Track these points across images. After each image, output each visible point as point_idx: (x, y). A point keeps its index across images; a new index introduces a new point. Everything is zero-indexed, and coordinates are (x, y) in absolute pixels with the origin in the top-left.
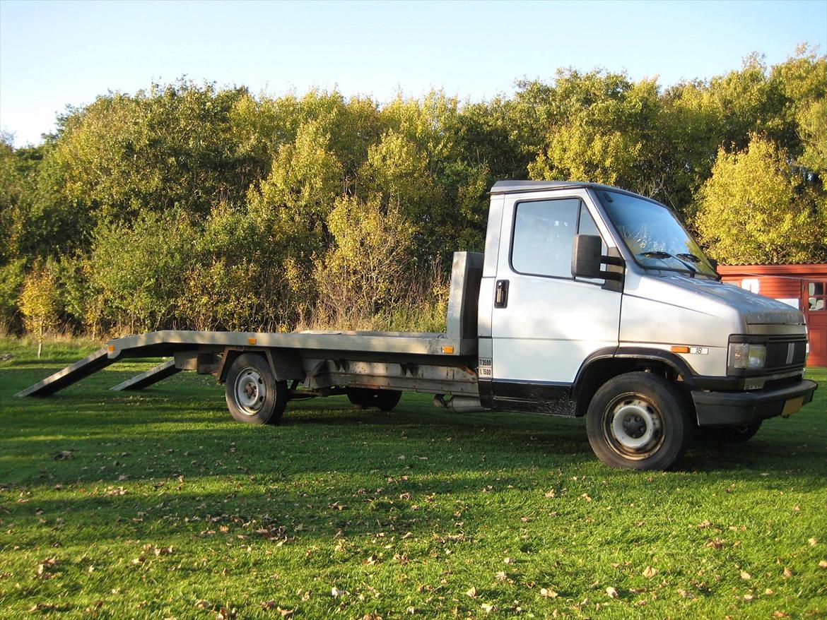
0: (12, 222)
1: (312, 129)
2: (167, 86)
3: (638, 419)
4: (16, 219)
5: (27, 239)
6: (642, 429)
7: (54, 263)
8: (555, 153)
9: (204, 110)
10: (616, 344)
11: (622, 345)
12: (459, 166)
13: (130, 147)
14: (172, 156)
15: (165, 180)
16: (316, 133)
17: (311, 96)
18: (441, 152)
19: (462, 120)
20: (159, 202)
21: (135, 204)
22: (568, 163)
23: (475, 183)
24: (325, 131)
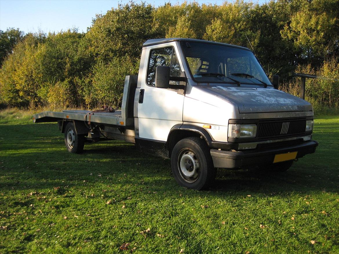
0: (66, 64)
1: (183, 19)
2: (126, 4)
3: (190, 162)
4: (67, 62)
5: (72, 70)
6: (192, 167)
7: (79, 80)
8: (293, 25)
9: (138, 14)
10: (182, 123)
11: (185, 123)
12: (249, 33)
13: (110, 31)
14: (126, 34)
15: (124, 44)
16: (185, 21)
17: (184, 5)
18: (240, 27)
19: (252, 12)
20: (121, 53)
21: (111, 55)
22: (299, 29)
23: (254, 40)
24: (189, 20)
